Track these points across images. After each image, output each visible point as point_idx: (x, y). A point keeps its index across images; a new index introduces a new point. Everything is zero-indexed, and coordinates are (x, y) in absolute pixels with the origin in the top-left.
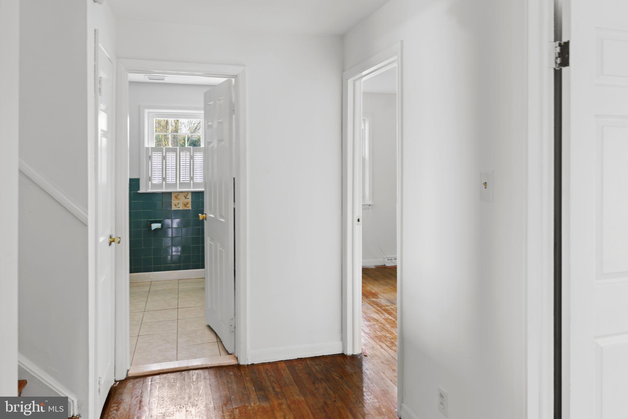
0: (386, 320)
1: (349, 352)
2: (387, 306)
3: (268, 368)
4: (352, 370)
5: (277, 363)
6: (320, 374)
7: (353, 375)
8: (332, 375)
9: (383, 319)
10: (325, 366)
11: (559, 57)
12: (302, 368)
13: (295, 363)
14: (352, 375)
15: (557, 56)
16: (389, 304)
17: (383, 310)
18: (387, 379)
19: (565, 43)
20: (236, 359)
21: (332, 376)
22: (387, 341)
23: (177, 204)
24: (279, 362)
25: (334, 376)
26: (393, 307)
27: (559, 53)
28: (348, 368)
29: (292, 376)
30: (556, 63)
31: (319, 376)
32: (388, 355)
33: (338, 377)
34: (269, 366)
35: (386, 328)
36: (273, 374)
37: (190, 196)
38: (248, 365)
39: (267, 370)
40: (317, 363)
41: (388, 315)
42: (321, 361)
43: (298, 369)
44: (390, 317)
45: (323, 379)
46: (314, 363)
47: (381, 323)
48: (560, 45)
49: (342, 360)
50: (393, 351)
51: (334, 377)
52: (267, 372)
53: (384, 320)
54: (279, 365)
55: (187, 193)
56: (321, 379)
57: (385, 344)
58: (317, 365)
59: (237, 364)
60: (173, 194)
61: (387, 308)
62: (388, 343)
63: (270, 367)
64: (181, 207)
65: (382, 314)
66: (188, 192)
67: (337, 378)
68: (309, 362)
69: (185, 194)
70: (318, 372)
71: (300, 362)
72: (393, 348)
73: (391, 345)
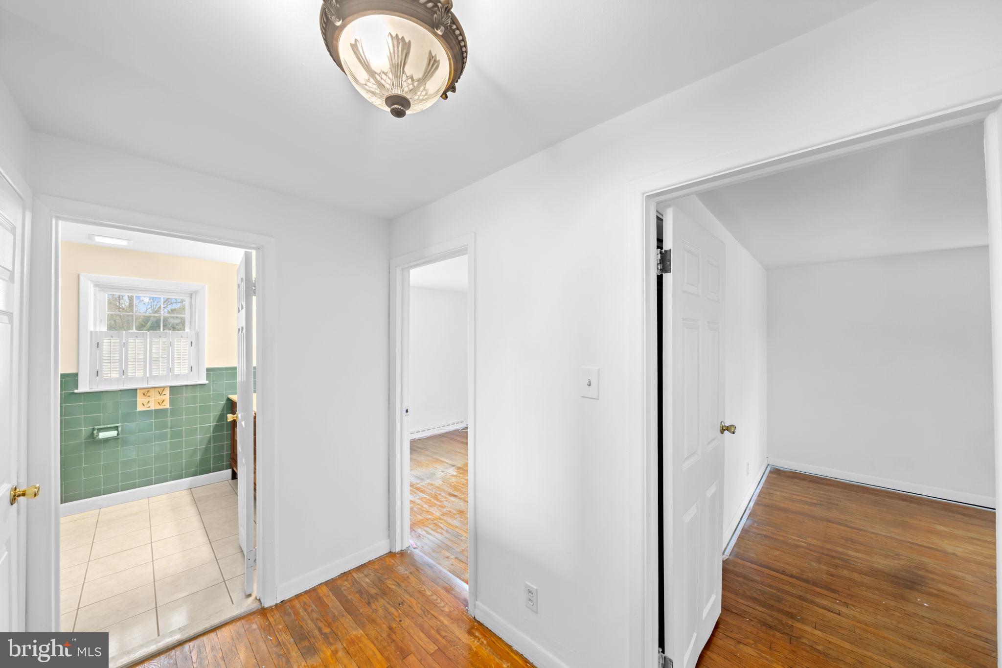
0: (421, 499)
1: (398, 549)
2: (418, 484)
3: (305, 600)
4: (407, 570)
5: (315, 589)
6: (373, 588)
7: (410, 577)
8: (387, 584)
9: (419, 499)
10: (376, 575)
11: (660, 263)
12: (349, 586)
13: (339, 582)
14: (408, 577)
15: (659, 262)
16: (418, 481)
17: (415, 488)
18: (444, 570)
19: (666, 251)
20: (258, 601)
21: (387, 586)
22: (430, 524)
23: (145, 404)
24: (318, 586)
25: (390, 586)
26: (423, 484)
27: (660, 260)
28: (402, 570)
29: (340, 602)
30: (658, 269)
31: (373, 591)
32: (437, 540)
33: (394, 585)
34: (306, 596)
35: (425, 509)
36: (314, 607)
37: (167, 392)
38: (276, 605)
39: (305, 603)
40: (365, 573)
41: (422, 494)
42: (369, 569)
43: (345, 590)
44: (425, 496)
45: (378, 594)
46: (362, 575)
47: (418, 504)
48: (661, 253)
49: (393, 561)
50: (439, 534)
51: (390, 588)
52: (306, 606)
53: (420, 501)
54: (319, 591)
55: (162, 389)
56: (376, 594)
57: (430, 528)
58: (366, 576)
59: (260, 607)
60: (138, 391)
61: (417, 486)
62: (432, 526)
63: (308, 598)
64: (153, 406)
65: (416, 493)
66: (164, 388)
67: (394, 587)
68: (355, 575)
69: (159, 390)
70: (370, 586)
71: (345, 578)
72: (439, 531)
73: (435, 528)
